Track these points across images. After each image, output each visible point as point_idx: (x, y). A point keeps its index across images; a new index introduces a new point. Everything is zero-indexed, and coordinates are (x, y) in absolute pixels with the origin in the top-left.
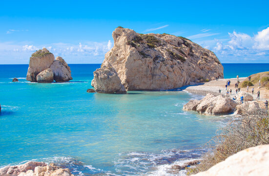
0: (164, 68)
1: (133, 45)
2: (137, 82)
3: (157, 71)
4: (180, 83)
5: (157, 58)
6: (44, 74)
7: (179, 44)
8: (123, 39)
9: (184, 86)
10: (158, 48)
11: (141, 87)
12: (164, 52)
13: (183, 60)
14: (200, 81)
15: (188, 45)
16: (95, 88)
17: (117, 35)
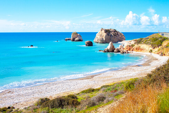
0: (113, 38)
1: (106, 33)
2: (107, 41)
3: (111, 39)
4: (116, 41)
5: (111, 36)
6: (77, 39)
7: (115, 32)
8: (103, 31)
9: (117, 42)
10: (111, 33)
11: (108, 42)
12: (112, 34)
13: (116, 36)
14: (121, 41)
15: (117, 32)
16: (99, 42)
17: (101, 30)
